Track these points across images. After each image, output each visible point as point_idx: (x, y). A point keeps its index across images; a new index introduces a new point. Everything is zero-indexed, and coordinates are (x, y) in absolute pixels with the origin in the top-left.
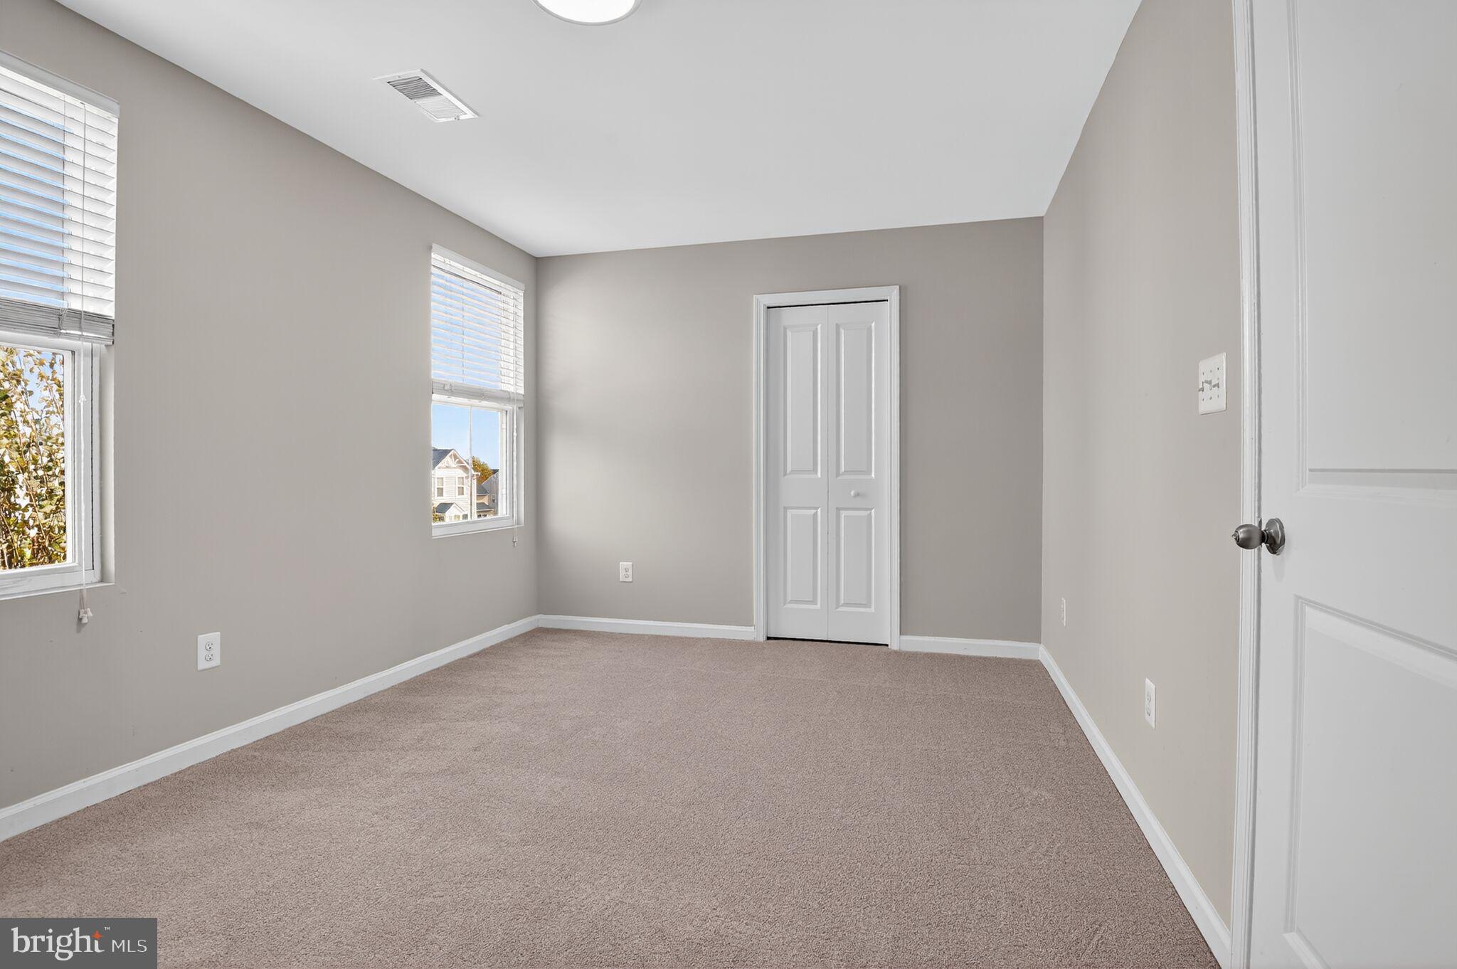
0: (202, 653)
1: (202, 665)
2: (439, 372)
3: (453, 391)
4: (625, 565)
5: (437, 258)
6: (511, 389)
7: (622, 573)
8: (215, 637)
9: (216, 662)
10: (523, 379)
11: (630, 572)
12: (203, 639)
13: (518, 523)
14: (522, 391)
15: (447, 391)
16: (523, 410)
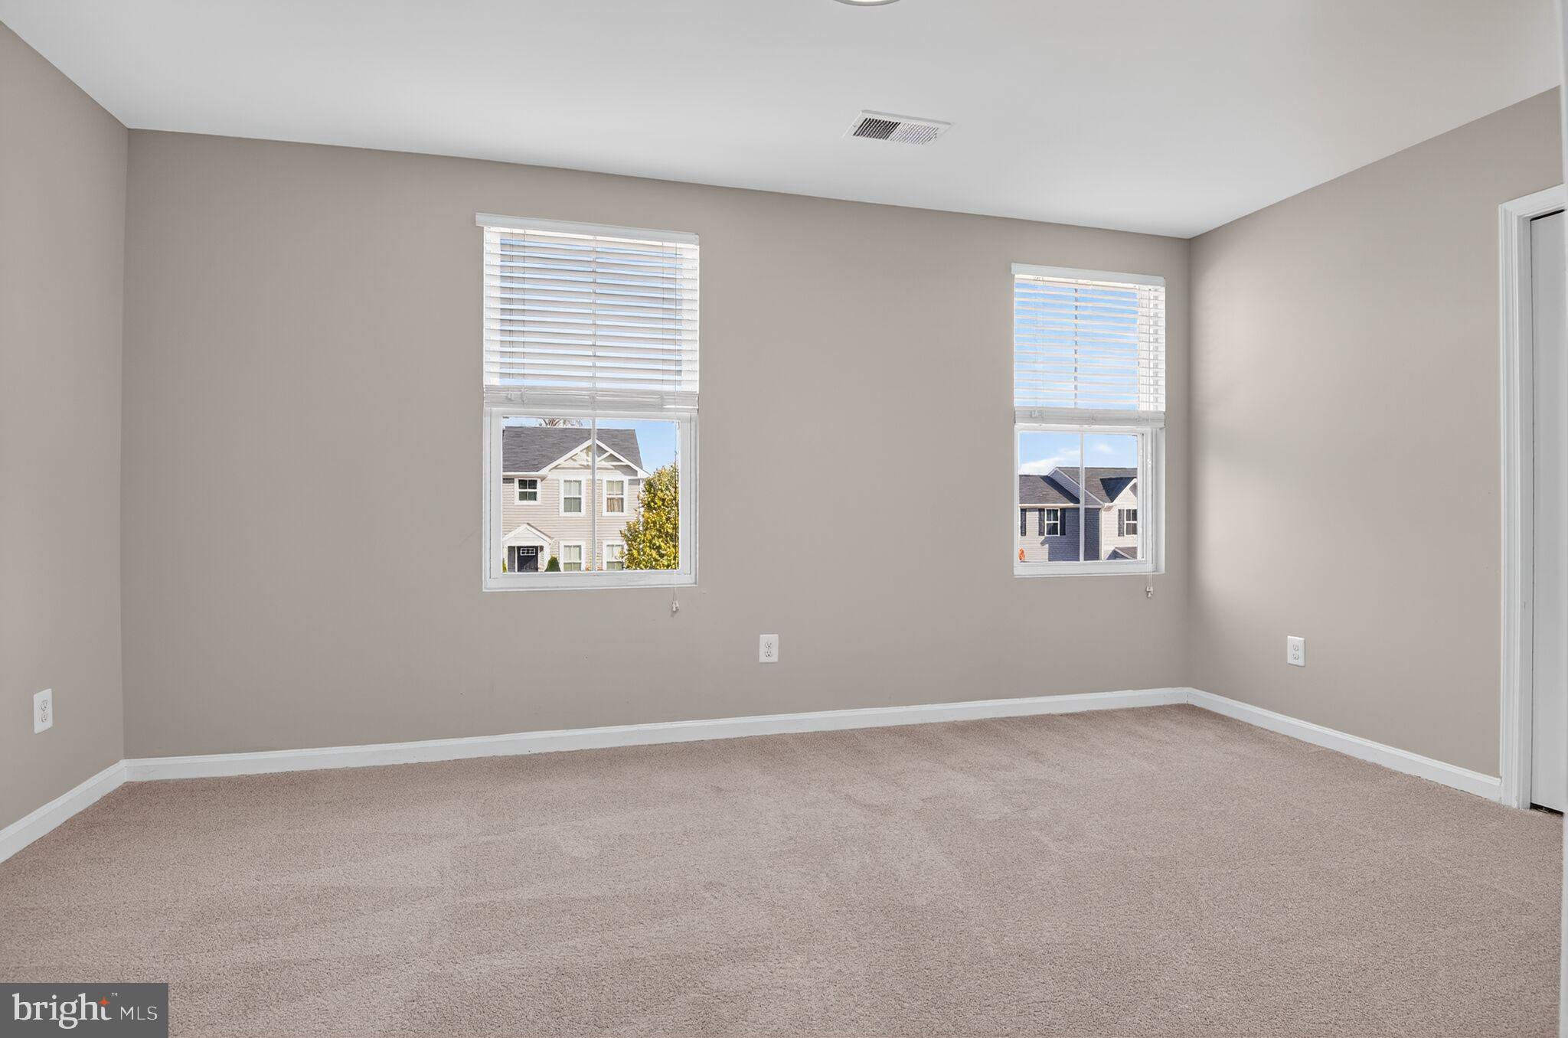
0: (762, 650)
1: (763, 659)
2: (1021, 398)
3: (1040, 415)
4: (1295, 641)
5: (1022, 275)
6: (1144, 407)
7: (1290, 652)
8: (773, 638)
9: (774, 658)
10: (1164, 393)
11: (1301, 653)
12: (765, 638)
13: (1157, 569)
14: (1163, 408)
15: (1036, 417)
16: (1164, 430)
